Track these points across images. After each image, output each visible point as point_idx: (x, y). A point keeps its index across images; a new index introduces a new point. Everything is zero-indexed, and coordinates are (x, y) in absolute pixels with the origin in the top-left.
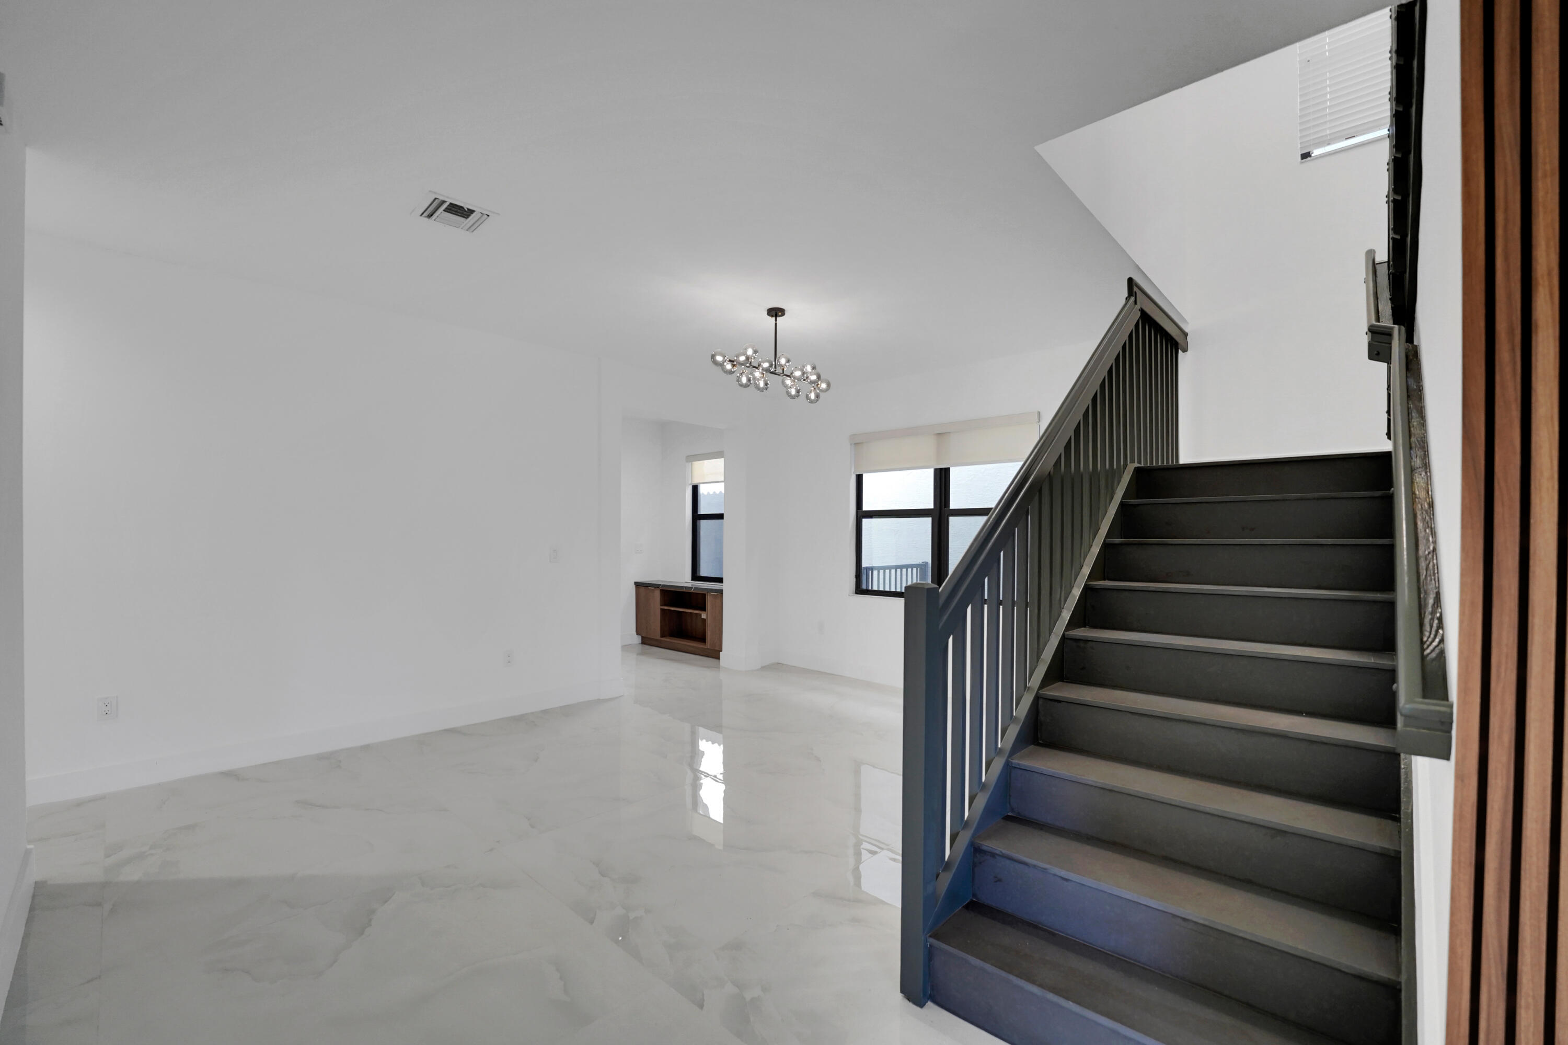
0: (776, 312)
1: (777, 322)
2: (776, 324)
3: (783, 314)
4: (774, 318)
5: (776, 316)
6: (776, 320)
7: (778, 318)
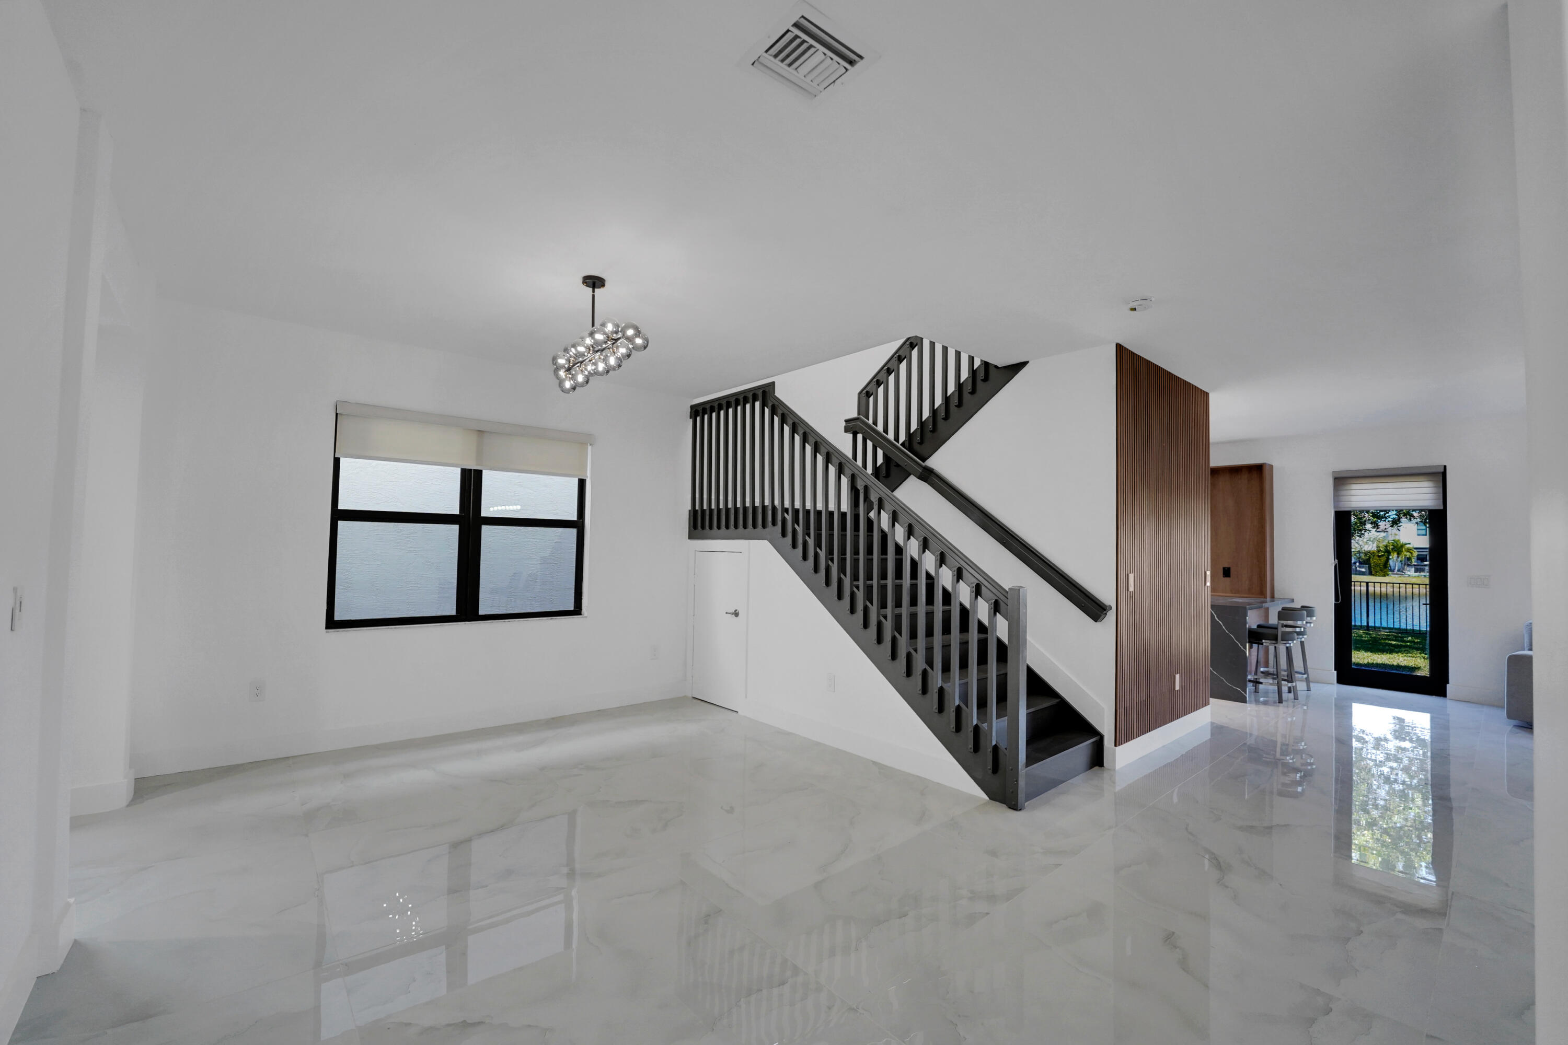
0: (594, 282)
1: (595, 294)
2: (593, 296)
3: (603, 285)
4: (591, 289)
5: (594, 286)
6: (594, 291)
7: (596, 290)
